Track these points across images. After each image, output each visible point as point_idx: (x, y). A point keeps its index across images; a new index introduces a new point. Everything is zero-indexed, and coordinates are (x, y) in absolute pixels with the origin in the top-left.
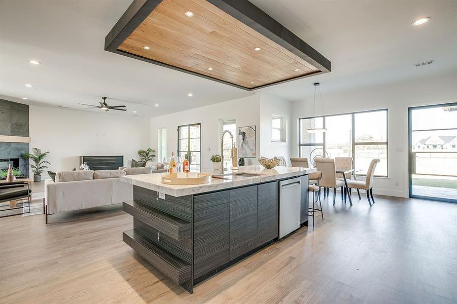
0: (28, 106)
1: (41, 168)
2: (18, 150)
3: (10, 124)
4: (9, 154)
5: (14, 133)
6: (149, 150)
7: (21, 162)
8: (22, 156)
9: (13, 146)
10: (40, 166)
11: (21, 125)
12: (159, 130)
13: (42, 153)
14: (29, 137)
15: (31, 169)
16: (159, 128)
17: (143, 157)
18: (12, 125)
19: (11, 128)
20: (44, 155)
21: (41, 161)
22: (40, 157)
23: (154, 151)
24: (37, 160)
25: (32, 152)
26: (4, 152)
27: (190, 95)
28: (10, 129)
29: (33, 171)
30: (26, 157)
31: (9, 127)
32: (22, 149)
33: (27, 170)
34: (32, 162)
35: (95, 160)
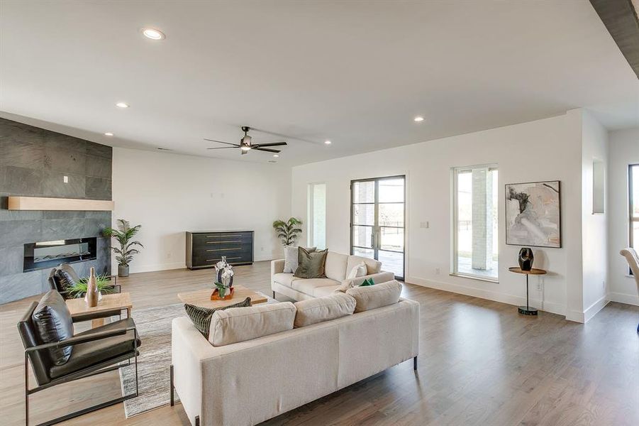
0: (110, 149)
1: (128, 253)
2: (96, 222)
3: (84, 180)
4: (82, 230)
5: (90, 195)
6: (293, 221)
7: (100, 244)
8: (101, 233)
9: (88, 216)
10: (128, 250)
11: (101, 180)
12: (309, 186)
13: (131, 227)
14: (111, 200)
15: (114, 255)
16: (310, 184)
17: (283, 233)
18: (87, 180)
19: (87, 185)
20: (134, 230)
21: (130, 241)
22: (127, 234)
23: (300, 223)
24: (123, 240)
25: (115, 226)
26: (75, 227)
27: (419, 119)
28: (84, 187)
29: (117, 258)
30: (106, 235)
31: (83, 185)
32: (101, 221)
33: (108, 256)
34: (115, 243)
35: (210, 240)
